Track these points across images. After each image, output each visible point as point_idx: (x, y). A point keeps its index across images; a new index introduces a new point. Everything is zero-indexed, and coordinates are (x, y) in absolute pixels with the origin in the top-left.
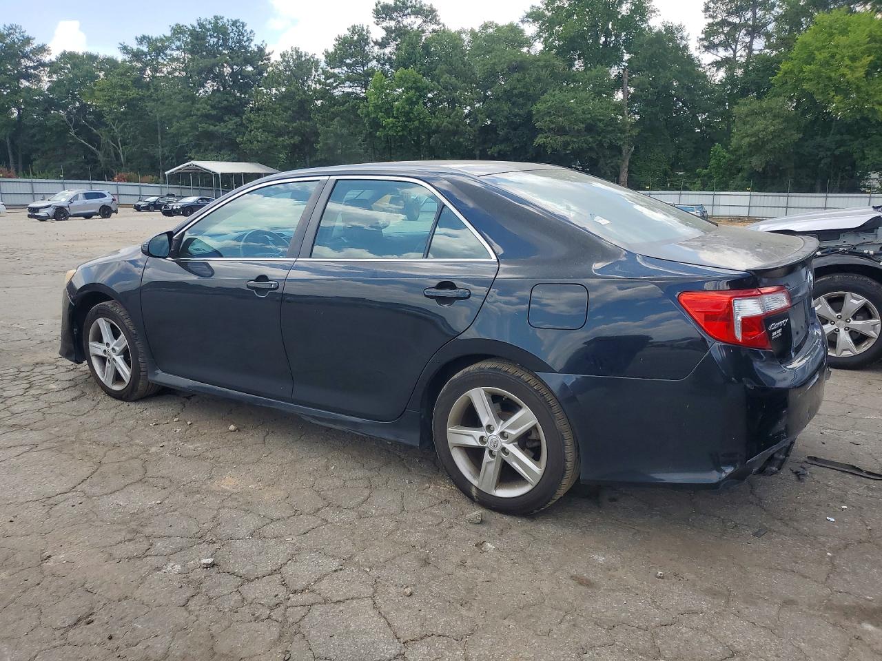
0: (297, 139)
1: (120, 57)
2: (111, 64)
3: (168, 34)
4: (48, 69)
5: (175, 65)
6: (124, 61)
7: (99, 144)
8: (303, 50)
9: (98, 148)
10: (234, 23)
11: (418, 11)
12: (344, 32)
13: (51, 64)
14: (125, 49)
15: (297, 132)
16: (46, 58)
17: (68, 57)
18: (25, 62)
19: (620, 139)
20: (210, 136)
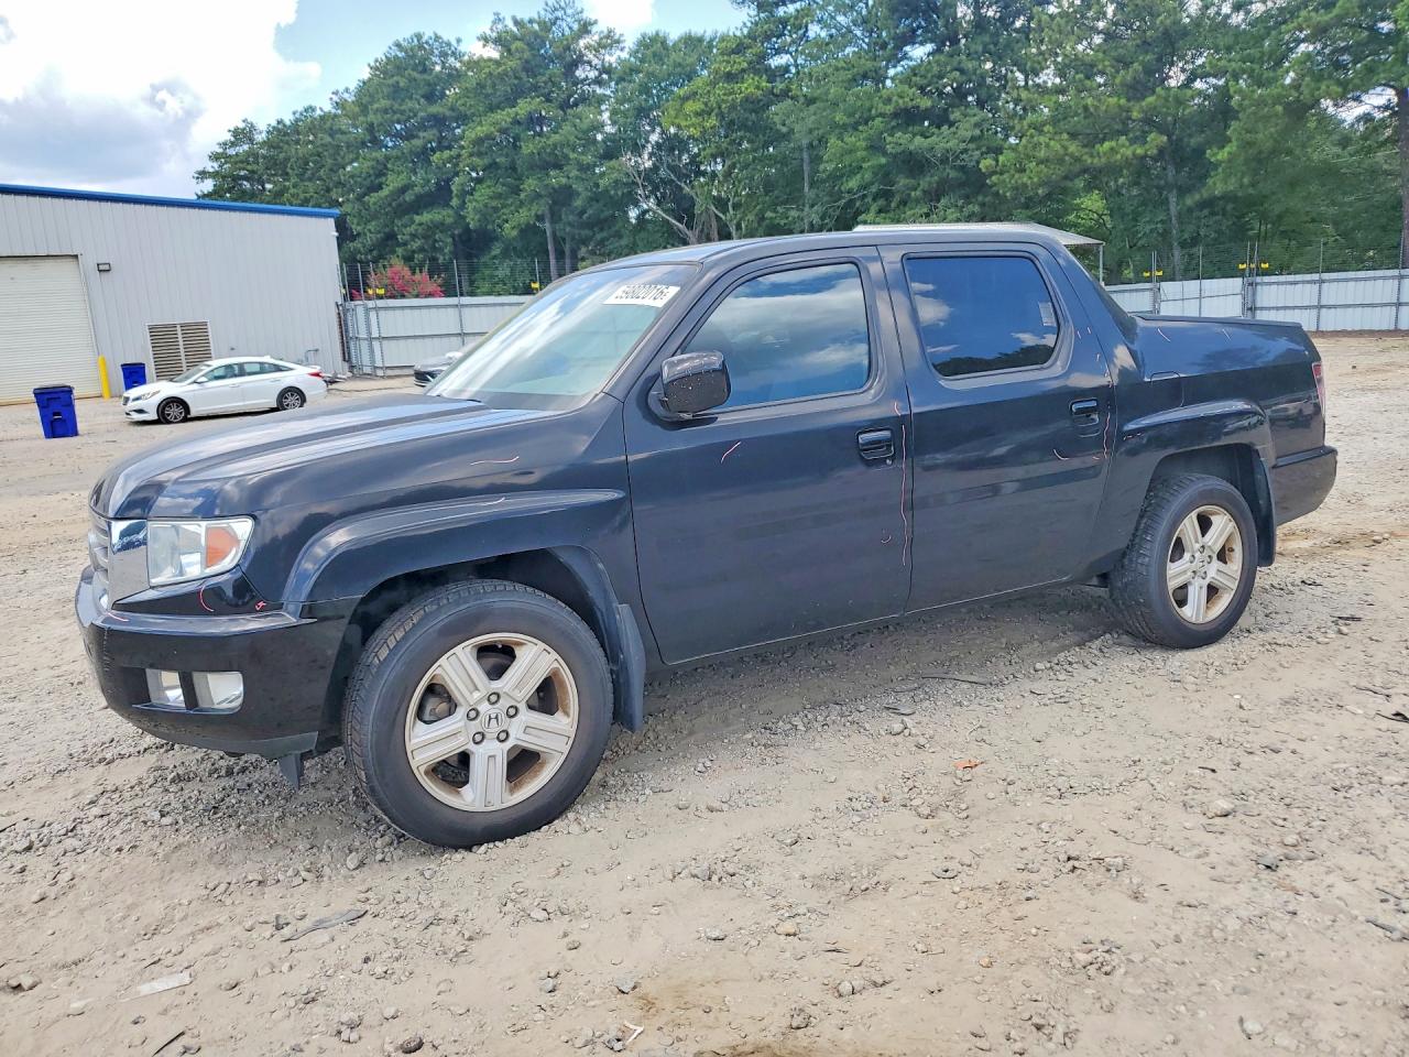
7: (692, 216)
13: (621, 67)
16: (616, 56)
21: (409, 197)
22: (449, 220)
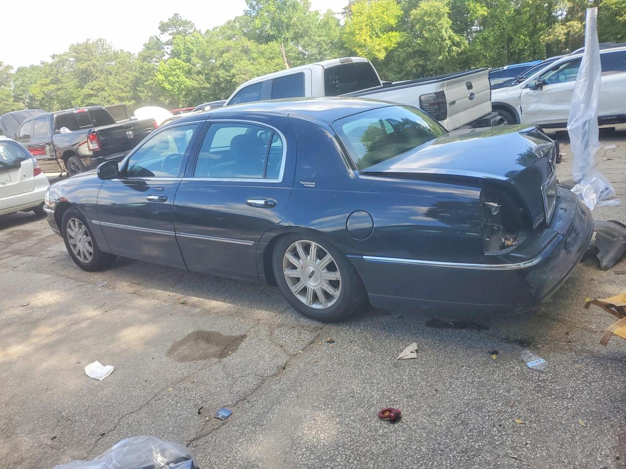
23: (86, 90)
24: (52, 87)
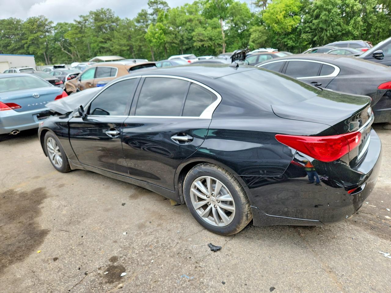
0: (128, 48)
1: (75, 23)
2: (72, 26)
3: (88, 14)
4: (53, 29)
5: (92, 24)
6: (76, 24)
7: (71, 52)
8: (129, 18)
9: (71, 54)
10: (108, 10)
11: (162, 3)
12: (140, 11)
13: (54, 27)
14: (75, 21)
15: (128, 45)
16: (53, 25)
17: (59, 24)
18: (47, 27)
19: (220, 42)
20: (103, 48)
21: (16, 48)
22: (25, 52)
23: (100, 39)
24: (79, 35)
